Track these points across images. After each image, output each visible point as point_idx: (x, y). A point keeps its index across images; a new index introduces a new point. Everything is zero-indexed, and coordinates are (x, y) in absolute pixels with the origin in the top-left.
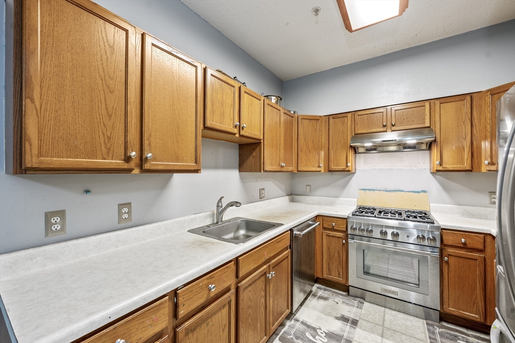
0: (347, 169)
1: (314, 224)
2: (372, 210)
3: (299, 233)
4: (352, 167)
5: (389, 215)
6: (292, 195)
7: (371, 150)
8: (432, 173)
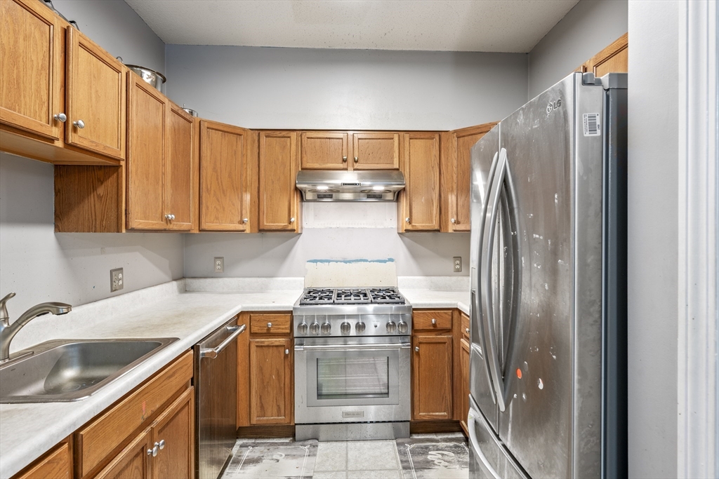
0: (290, 227)
1: (235, 330)
2: (328, 293)
3: (210, 350)
4: (297, 223)
5: (352, 297)
6: (183, 277)
7: (325, 196)
8: (400, 234)
